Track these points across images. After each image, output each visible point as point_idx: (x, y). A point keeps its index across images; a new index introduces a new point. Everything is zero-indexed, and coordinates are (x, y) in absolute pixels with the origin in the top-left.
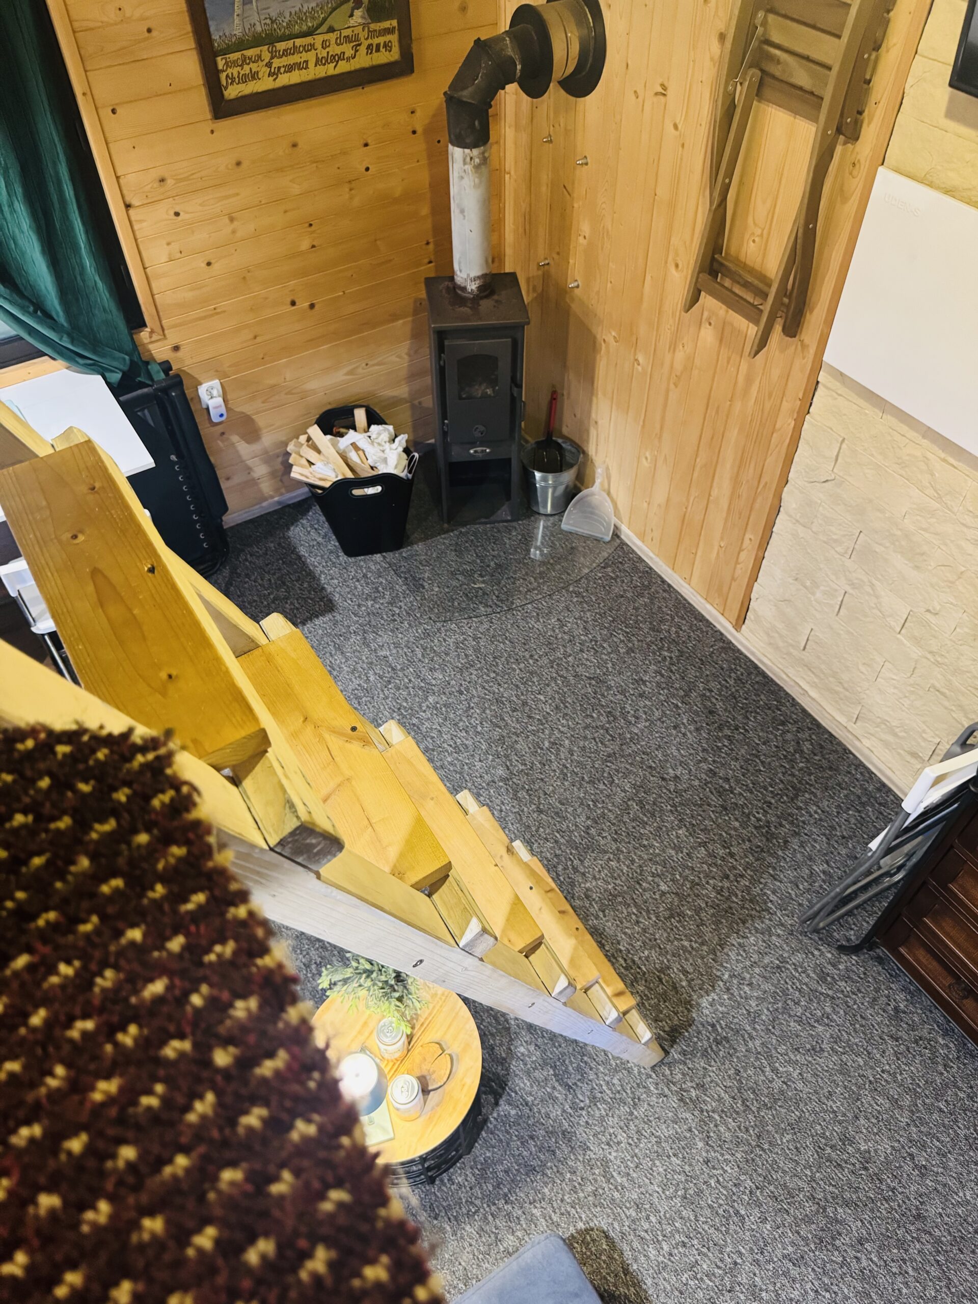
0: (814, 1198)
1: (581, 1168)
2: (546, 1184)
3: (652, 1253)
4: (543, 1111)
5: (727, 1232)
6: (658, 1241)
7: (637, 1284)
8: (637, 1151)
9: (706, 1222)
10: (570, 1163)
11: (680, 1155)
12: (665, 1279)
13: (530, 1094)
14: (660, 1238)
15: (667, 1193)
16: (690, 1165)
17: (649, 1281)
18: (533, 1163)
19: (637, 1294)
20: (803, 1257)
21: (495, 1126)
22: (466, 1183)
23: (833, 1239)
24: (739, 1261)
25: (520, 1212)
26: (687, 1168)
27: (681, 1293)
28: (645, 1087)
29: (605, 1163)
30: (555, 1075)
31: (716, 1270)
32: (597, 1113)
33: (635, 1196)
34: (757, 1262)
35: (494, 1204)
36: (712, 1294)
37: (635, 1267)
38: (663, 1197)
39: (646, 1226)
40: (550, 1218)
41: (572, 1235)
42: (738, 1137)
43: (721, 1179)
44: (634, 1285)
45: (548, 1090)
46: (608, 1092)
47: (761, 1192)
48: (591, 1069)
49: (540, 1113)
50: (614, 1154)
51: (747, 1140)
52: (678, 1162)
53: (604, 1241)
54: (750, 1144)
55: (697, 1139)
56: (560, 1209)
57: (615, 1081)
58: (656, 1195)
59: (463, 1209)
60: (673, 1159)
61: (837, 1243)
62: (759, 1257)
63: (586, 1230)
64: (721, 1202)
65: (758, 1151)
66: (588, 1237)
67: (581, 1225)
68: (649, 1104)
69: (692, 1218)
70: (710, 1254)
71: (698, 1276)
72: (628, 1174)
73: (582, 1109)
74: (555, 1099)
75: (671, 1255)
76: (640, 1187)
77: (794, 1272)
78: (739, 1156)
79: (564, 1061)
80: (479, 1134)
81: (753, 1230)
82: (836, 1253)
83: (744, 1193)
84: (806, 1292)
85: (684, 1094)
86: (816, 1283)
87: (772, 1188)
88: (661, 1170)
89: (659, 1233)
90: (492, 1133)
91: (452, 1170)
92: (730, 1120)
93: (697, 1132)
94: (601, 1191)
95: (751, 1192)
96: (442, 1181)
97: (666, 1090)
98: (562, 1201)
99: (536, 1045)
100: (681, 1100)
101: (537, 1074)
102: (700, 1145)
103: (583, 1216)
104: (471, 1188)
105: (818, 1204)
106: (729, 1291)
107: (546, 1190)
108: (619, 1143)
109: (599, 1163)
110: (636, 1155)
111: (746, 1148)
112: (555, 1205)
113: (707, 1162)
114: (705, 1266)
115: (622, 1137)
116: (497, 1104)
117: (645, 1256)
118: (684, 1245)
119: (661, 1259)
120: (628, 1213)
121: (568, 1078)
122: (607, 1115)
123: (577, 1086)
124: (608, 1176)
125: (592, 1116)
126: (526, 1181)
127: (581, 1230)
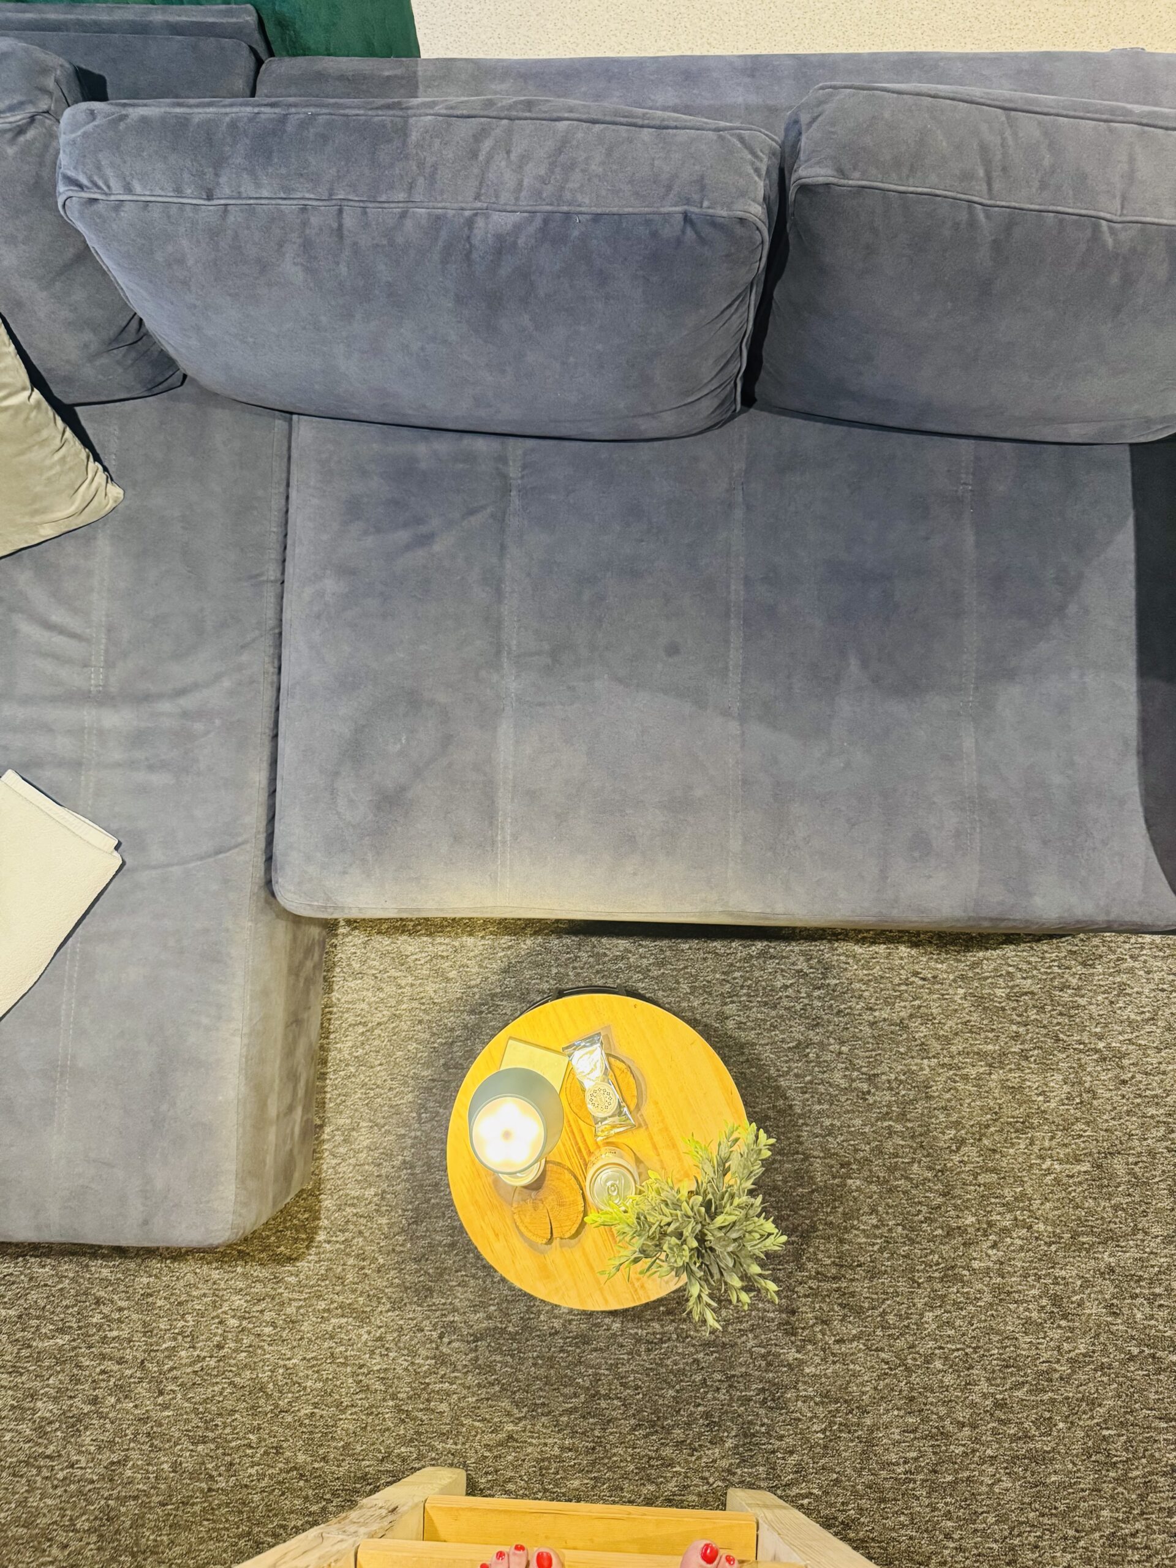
0: (152, 1553)
1: (381, 1283)
2: (391, 1226)
3: (238, 1301)
5: (195, 1411)
6: (244, 1318)
8: (349, 1369)
9: (221, 1393)
10: (392, 1272)
11: (307, 1421)
12: (205, 1295)
14: (245, 1323)
15: (281, 1371)
16: (289, 1426)
17: (215, 1275)
18: (423, 1227)
24: (160, 1400)
25: (383, 1172)
26: (289, 1419)
27: (180, 1304)
28: (411, 1440)
29: (363, 1318)
30: (503, 1331)
31: (171, 1363)
32: (423, 1352)
33: (306, 1327)
35: (412, 1147)
36: (155, 1339)
38: (281, 1363)
39: (268, 1316)
40: (353, 1205)
41: (319, 1219)
42: (276, 1515)
43: (249, 1451)
45: (492, 1308)
46: (438, 1386)
47: (202, 1490)
48: (479, 1385)
49: (474, 1276)
50: (365, 1336)
51: (265, 1525)
52: (303, 1412)
53: (288, 1252)
54: (258, 1525)
55: (309, 1459)
56: (354, 1223)
57: (444, 1407)
58: (289, 1354)
59: (432, 1104)
60: (308, 1410)
62: (145, 1428)
63: (311, 1240)
64: (228, 1430)
65: (244, 1528)
66: (304, 1236)
67: (321, 1236)
68: (388, 1429)
69: (237, 1380)
70: (189, 1370)
71: (180, 1337)
72: (332, 1338)
73: (441, 1337)
74: (475, 1308)
75: (220, 1323)
76: (310, 1340)
78: (256, 1498)
79: (512, 1356)
81: (176, 1444)
83: (217, 1468)
85: (369, 1488)
87: (197, 1508)
88: (309, 1383)
89: (251, 1326)
92: (300, 1523)
93: (316, 1465)
94: (338, 1288)
95: (211, 1477)
97: (390, 1467)
98: (360, 1232)
99: (557, 1333)
100: (364, 1478)
102: (301, 1458)
103: (328, 1246)
105: (144, 1552)
107: (384, 1221)
108: (372, 1352)
109: (368, 1309)
110: (345, 1365)
111: (257, 1515)
112: (363, 1221)
113: (278, 1450)
114: (183, 1353)
115: (377, 1363)
117: (241, 1290)
118: (220, 1347)
119: (225, 1308)
120: (295, 1304)
121: (489, 1345)
122: (413, 1364)
123: (471, 1350)
124: (347, 1310)
125: (424, 1343)
126: (411, 1203)
127: (316, 1233)
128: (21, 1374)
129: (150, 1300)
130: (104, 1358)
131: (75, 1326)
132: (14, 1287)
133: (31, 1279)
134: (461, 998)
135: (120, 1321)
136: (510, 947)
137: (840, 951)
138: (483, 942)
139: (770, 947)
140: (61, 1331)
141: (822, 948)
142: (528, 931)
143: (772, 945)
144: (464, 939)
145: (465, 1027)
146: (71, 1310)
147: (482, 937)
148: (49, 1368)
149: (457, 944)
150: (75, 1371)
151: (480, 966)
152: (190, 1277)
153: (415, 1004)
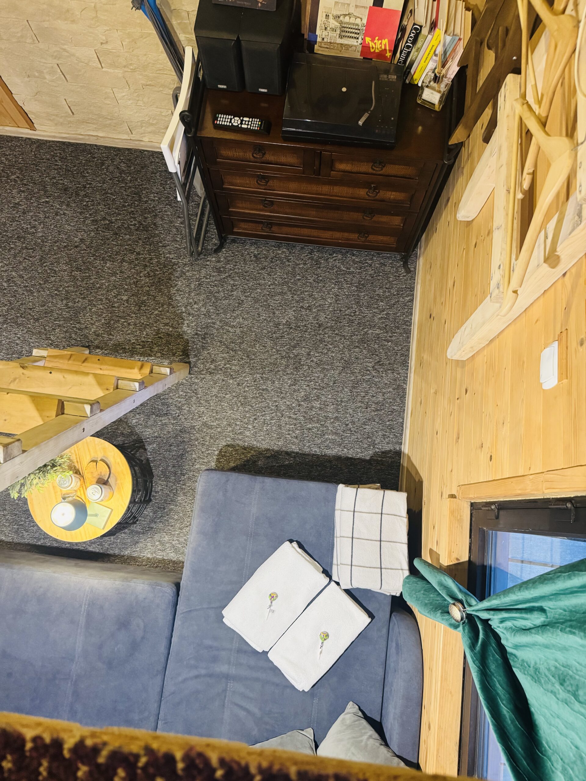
0: (283, 357)
1: (198, 435)
2: (192, 454)
3: (248, 433)
4: (165, 433)
5: (265, 399)
6: (246, 428)
7: (252, 448)
8: (212, 408)
9: (256, 404)
10: (193, 438)
11: (228, 392)
12: (259, 436)
13: (155, 432)
14: (246, 426)
15: (235, 409)
16: (234, 392)
17: (255, 443)
18: (181, 452)
19: (255, 451)
20: (295, 380)
21: (153, 458)
22: (163, 487)
23: (300, 363)
24: (277, 404)
25: (192, 473)
26: (234, 394)
27: (268, 434)
28: (193, 384)
29: (205, 424)
30: (157, 416)
31: (273, 415)
32: (185, 411)
33: (225, 423)
34: (283, 398)
35: (180, 481)
36: (277, 423)
37: (246, 444)
38: (235, 412)
39: (238, 427)
40: (204, 462)
41: (217, 459)
42: (241, 365)
43: (248, 385)
44: (251, 449)
45: (159, 424)
46: (182, 400)
47: (265, 374)
48: (168, 399)
49: (165, 435)
50: (205, 418)
51: (245, 362)
52: (229, 396)
53: (229, 448)
54: (247, 362)
55: (228, 381)
56: (204, 456)
57: (181, 393)
58: (232, 415)
59: (172, 495)
60: (227, 396)
61: (302, 363)
62: (282, 395)
63: (220, 452)
64: (255, 392)
65: (252, 362)
66: (223, 453)
67: (216, 453)
68: (201, 388)
69: (250, 408)
70: (266, 412)
71: (269, 423)
72: (216, 419)
73: (179, 416)
74: (165, 424)
75: (255, 427)
76: (224, 418)
77: (296, 387)
78: (247, 370)
79: (155, 407)
80: (150, 467)
81: (273, 389)
82: (304, 367)
83: (260, 381)
84: (305, 389)
85: (210, 370)
86: (306, 383)
87: (267, 369)
88: (226, 405)
89: (244, 425)
90: (155, 461)
91: (153, 489)
92: (234, 362)
93: (226, 379)
94: (213, 435)
95: (262, 378)
96: (154, 496)
97: (202, 376)
98: (203, 453)
99: (138, 414)
100: (211, 373)
101: (149, 423)
102: (231, 381)
103: (215, 449)
104: (167, 486)
105: (286, 357)
106: (282, 416)
107: (194, 456)
108: (203, 412)
109: (203, 427)
110: (213, 410)
111: (247, 365)
112: (201, 457)
113: (238, 385)
114: (268, 418)
115: (202, 409)
116: (145, 450)
117: (246, 437)
118: (255, 419)
119: (252, 432)
120: (229, 431)
121: (162, 412)
122: (190, 408)
123: (169, 410)
124: (210, 427)
125: (185, 414)
126: (184, 461)
127: (218, 454)
128: (324, 416)
129: (278, 437)
130: (295, 419)
131: (305, 430)
132: (326, 445)
133: (320, 447)
134: (155, 533)
135: (289, 430)
136: (134, 552)
137: (10, 538)
138: (144, 555)
139: (36, 542)
140: (310, 429)
141: (16, 540)
142: (126, 557)
143: (35, 543)
144: (151, 557)
145: (155, 522)
146: (306, 435)
147: (144, 556)
148: (315, 417)
149: (154, 555)
150: (306, 415)
151: (146, 545)
152: (263, 442)
153: (173, 533)
